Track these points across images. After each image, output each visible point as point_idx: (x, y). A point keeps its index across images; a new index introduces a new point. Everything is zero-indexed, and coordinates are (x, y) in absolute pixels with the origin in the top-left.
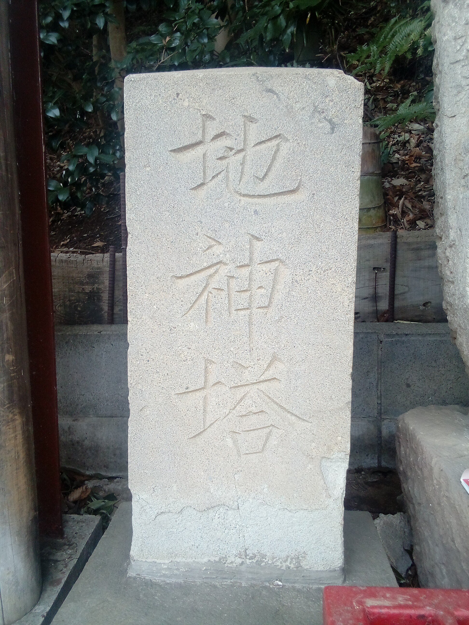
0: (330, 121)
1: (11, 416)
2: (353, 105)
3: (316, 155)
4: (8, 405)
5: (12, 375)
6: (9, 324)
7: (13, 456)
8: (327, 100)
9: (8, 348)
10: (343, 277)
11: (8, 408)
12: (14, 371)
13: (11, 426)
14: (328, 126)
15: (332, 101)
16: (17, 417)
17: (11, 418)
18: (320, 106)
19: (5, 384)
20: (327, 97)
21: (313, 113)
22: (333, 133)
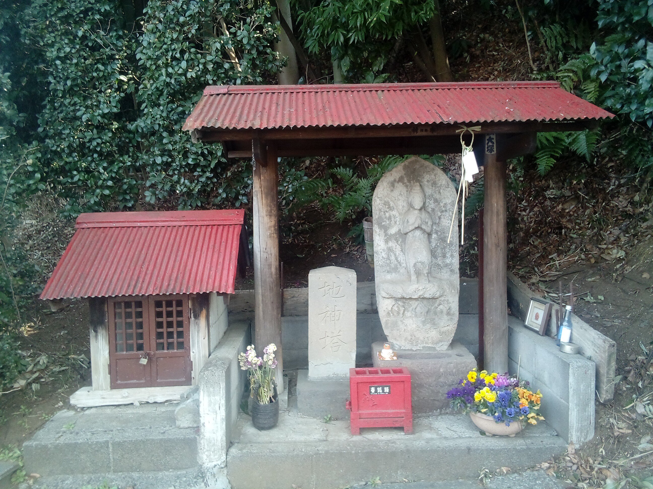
0: (350, 283)
3: (348, 290)
20: (349, 279)
21: (347, 282)
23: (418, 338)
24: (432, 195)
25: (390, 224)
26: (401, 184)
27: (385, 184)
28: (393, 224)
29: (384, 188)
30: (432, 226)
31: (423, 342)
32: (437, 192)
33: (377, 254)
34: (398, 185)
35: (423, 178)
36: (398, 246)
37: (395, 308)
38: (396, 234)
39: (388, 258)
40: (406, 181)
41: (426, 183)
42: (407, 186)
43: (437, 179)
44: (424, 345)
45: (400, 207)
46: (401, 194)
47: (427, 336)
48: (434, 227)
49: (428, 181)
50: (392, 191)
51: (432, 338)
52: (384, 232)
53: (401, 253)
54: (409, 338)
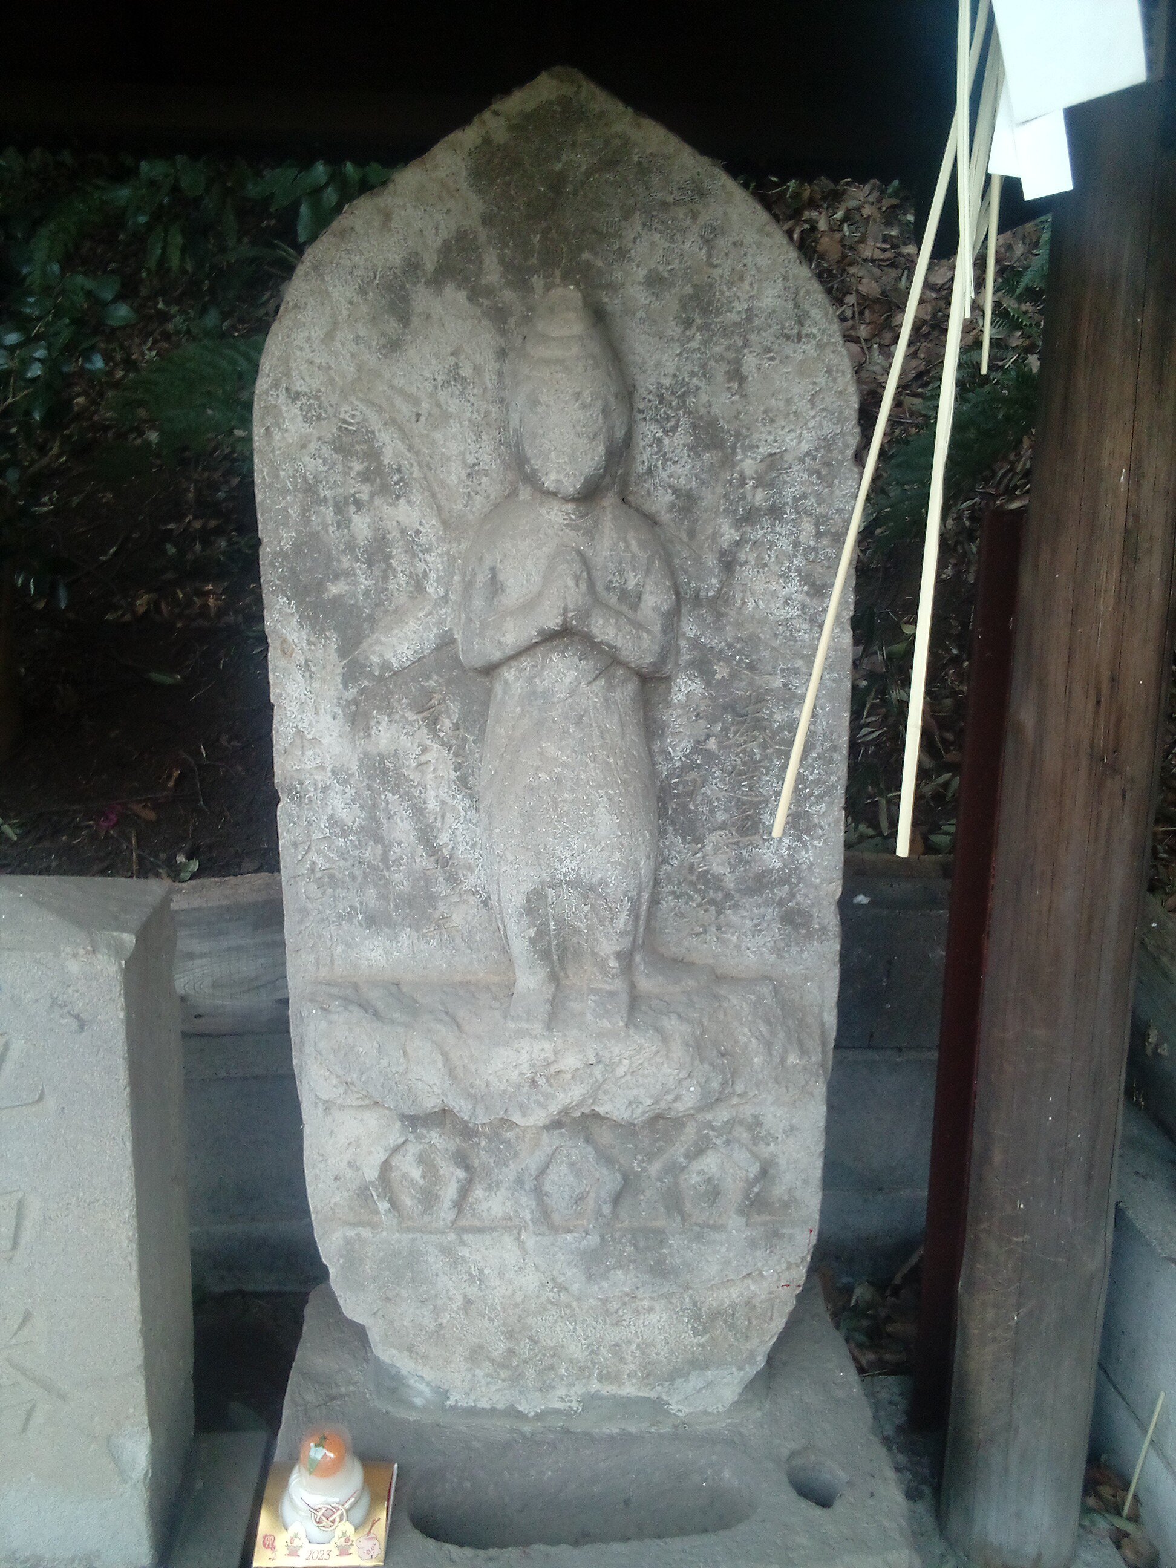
0: (77, 1017)
2: (108, 998)
3: (61, 1060)
8: (70, 991)
10: (117, 1211)
14: (75, 1024)
15: (77, 991)
18: (60, 998)
20: (69, 986)
21: (51, 1006)
22: (82, 1032)
23: (556, 1352)
24: (682, 393)
25: (379, 597)
26: (455, 295)
27: (341, 292)
28: (401, 599)
29: (335, 325)
30: (672, 618)
31: (582, 1371)
32: (720, 371)
33: (299, 799)
34: (436, 307)
35: (623, 254)
36: (436, 753)
37: (409, 1167)
38: (420, 667)
39: (372, 831)
40: (492, 273)
41: (639, 295)
42: (499, 316)
43: (724, 270)
44: (595, 1386)
45: (455, 475)
46: (455, 376)
47: (613, 1335)
48: (690, 628)
49: (655, 282)
50: (393, 346)
51: (644, 1347)
52: (343, 652)
53: (461, 803)
54: (499, 1348)
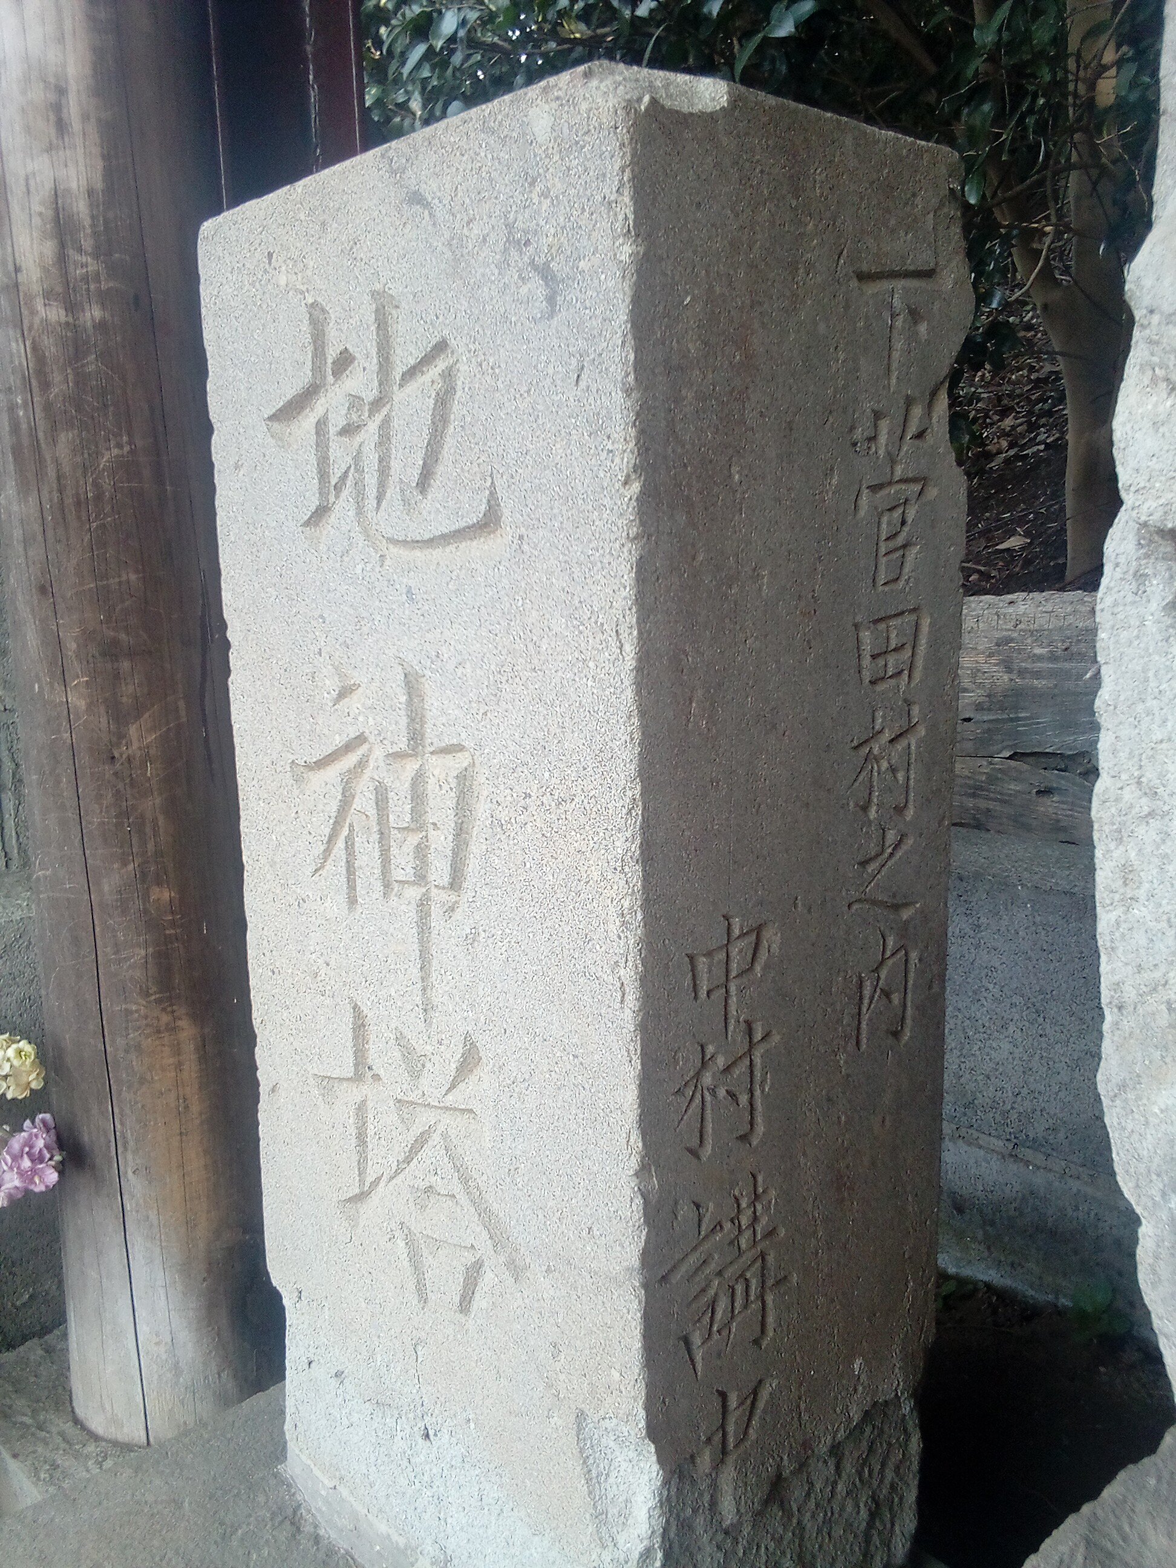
0: (545, 272)
1: (165, 1018)
3: (519, 401)
4: (157, 996)
5: (167, 932)
6: (161, 821)
7: (173, 1105)
9: (158, 874)
10: (601, 834)
11: (158, 1001)
12: (173, 924)
13: (166, 1041)
15: (546, 194)
16: (183, 1023)
17: (167, 1024)
18: (520, 221)
19: (150, 950)
20: (534, 182)
21: (506, 251)
22: (552, 314)
